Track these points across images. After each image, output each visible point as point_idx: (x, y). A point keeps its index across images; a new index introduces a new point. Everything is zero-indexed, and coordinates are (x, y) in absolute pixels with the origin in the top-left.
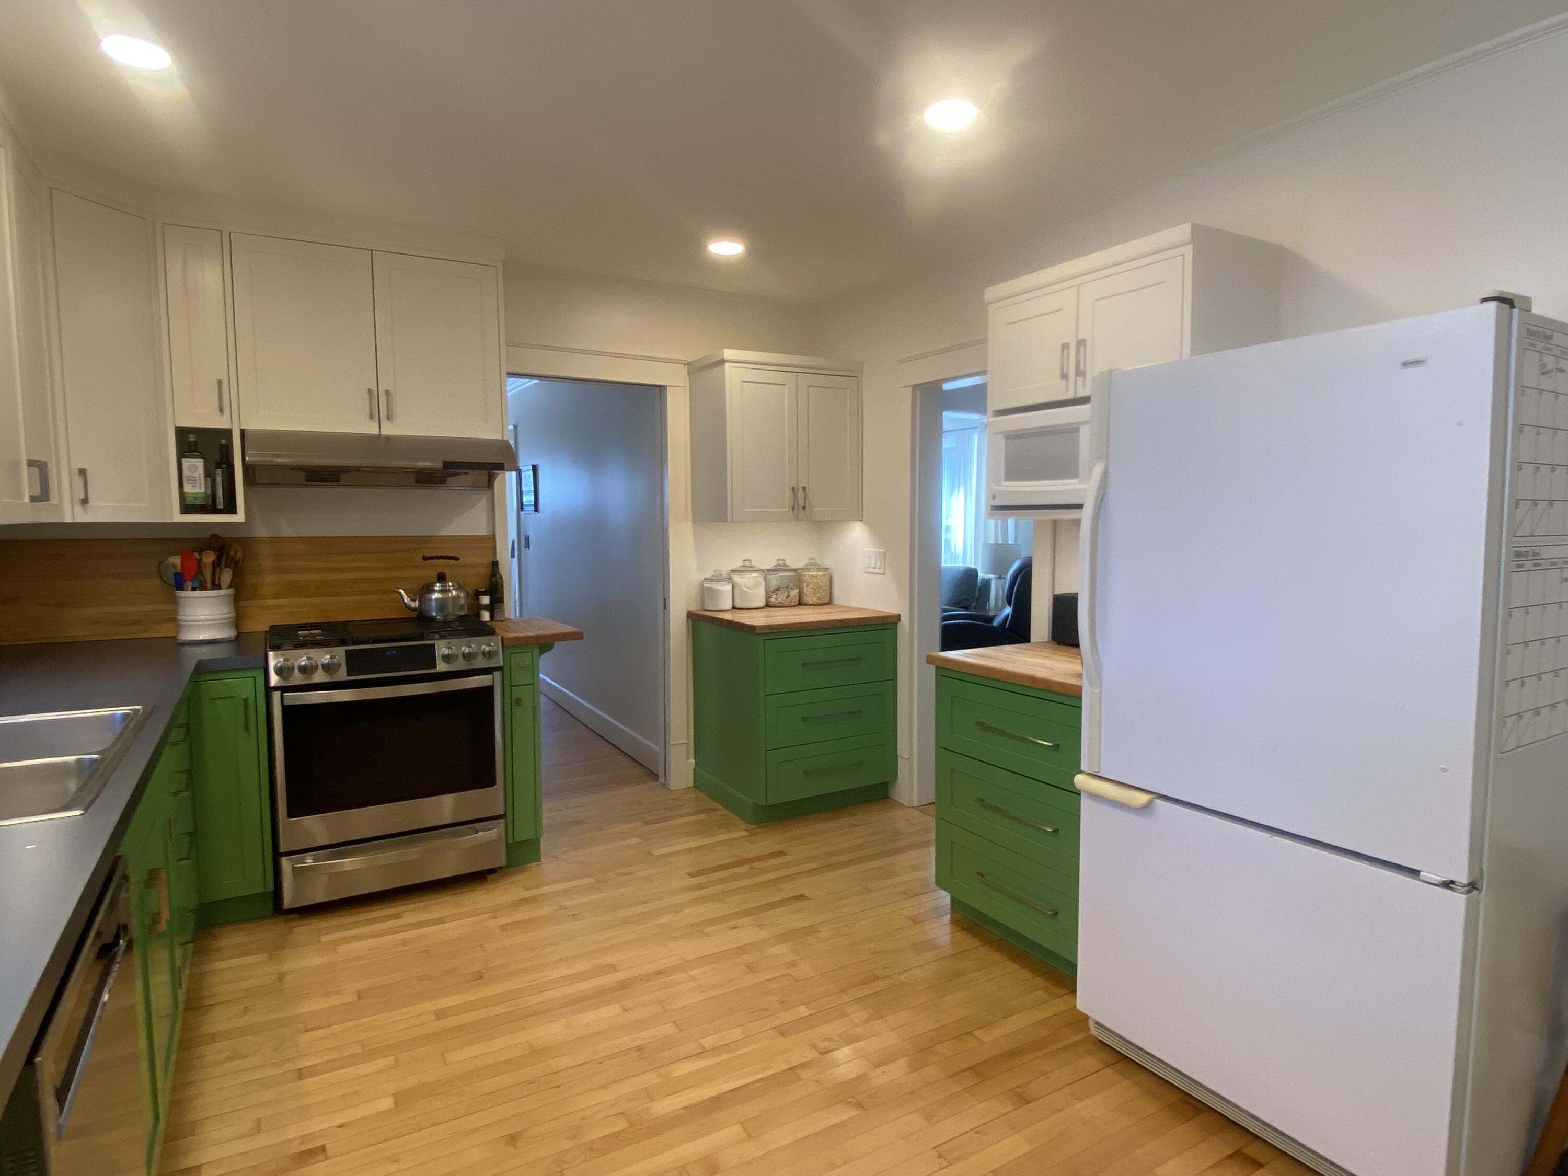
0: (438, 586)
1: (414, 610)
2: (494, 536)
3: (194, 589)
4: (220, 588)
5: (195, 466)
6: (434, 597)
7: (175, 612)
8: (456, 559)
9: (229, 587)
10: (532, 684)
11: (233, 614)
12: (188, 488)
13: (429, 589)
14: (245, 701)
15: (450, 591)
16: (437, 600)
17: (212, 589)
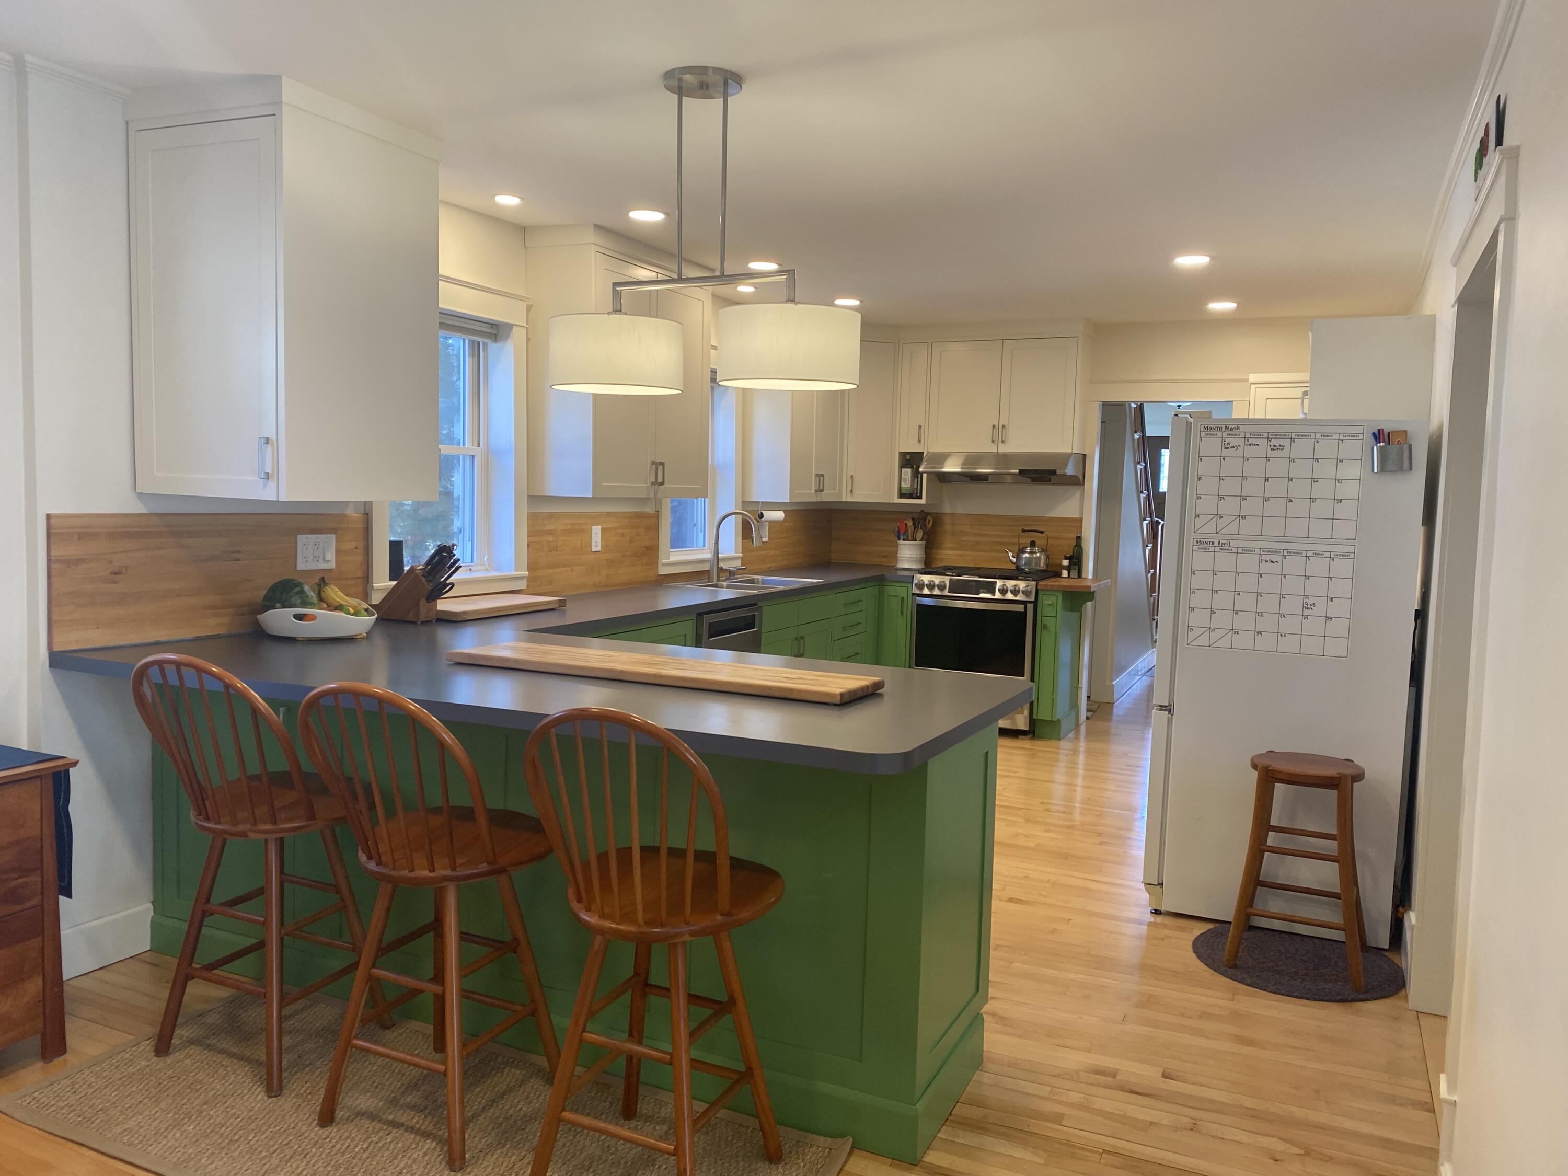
0: (1028, 549)
1: (1014, 564)
2: (1082, 518)
3: (904, 540)
4: (916, 540)
5: (907, 472)
6: (1024, 556)
7: (896, 552)
8: (1042, 532)
9: (920, 540)
10: (1056, 617)
11: (924, 556)
12: (903, 485)
13: (1023, 551)
14: (903, 599)
15: (1036, 553)
16: (1026, 557)
17: (912, 541)
